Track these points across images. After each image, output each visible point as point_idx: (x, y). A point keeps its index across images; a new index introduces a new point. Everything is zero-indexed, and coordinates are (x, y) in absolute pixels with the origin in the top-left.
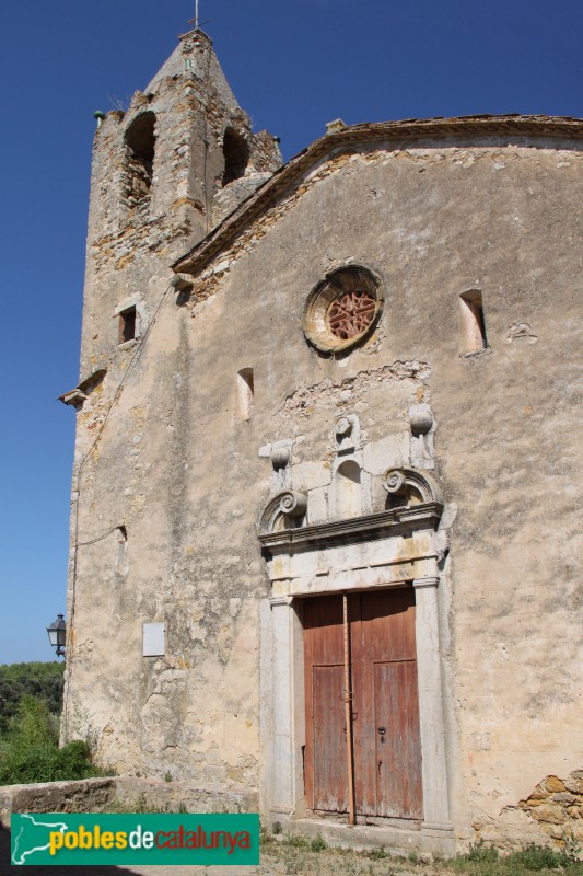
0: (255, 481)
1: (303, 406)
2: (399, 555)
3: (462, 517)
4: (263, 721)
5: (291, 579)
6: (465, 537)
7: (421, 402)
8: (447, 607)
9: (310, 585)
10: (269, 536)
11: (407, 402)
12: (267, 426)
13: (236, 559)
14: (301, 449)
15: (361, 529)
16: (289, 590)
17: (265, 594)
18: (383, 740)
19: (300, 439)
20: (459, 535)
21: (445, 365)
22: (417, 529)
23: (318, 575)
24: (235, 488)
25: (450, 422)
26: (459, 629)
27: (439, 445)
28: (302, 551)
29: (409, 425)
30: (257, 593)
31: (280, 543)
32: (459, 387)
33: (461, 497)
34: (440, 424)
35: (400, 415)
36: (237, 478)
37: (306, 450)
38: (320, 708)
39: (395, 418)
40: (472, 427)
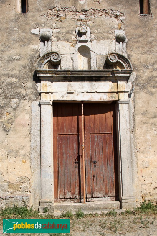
0: (28, 44)
1: (57, 16)
2: (110, 89)
3: (138, 79)
4: (33, 160)
5: (52, 93)
6: (139, 86)
7: (120, 29)
8: (132, 112)
9: (63, 97)
10: (41, 71)
11: (114, 27)
12: (37, 20)
13: (15, 80)
14: (57, 35)
15: (94, 75)
16: (50, 98)
17: (35, 99)
18: (95, 166)
19: (57, 30)
20: (137, 85)
21: (132, 17)
22: (120, 80)
23: (68, 93)
24: (15, 45)
25: (133, 40)
26: (137, 122)
27: (129, 48)
28: (59, 81)
29: (114, 37)
30: (30, 98)
31: (49, 75)
32: (137, 27)
33: (138, 71)
34: (129, 40)
35: (110, 32)
36: (17, 41)
37: (61, 36)
38: (62, 154)
39: (108, 32)
40: (143, 44)
